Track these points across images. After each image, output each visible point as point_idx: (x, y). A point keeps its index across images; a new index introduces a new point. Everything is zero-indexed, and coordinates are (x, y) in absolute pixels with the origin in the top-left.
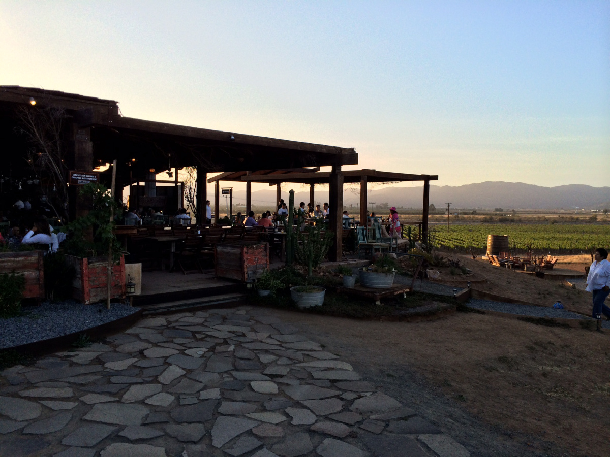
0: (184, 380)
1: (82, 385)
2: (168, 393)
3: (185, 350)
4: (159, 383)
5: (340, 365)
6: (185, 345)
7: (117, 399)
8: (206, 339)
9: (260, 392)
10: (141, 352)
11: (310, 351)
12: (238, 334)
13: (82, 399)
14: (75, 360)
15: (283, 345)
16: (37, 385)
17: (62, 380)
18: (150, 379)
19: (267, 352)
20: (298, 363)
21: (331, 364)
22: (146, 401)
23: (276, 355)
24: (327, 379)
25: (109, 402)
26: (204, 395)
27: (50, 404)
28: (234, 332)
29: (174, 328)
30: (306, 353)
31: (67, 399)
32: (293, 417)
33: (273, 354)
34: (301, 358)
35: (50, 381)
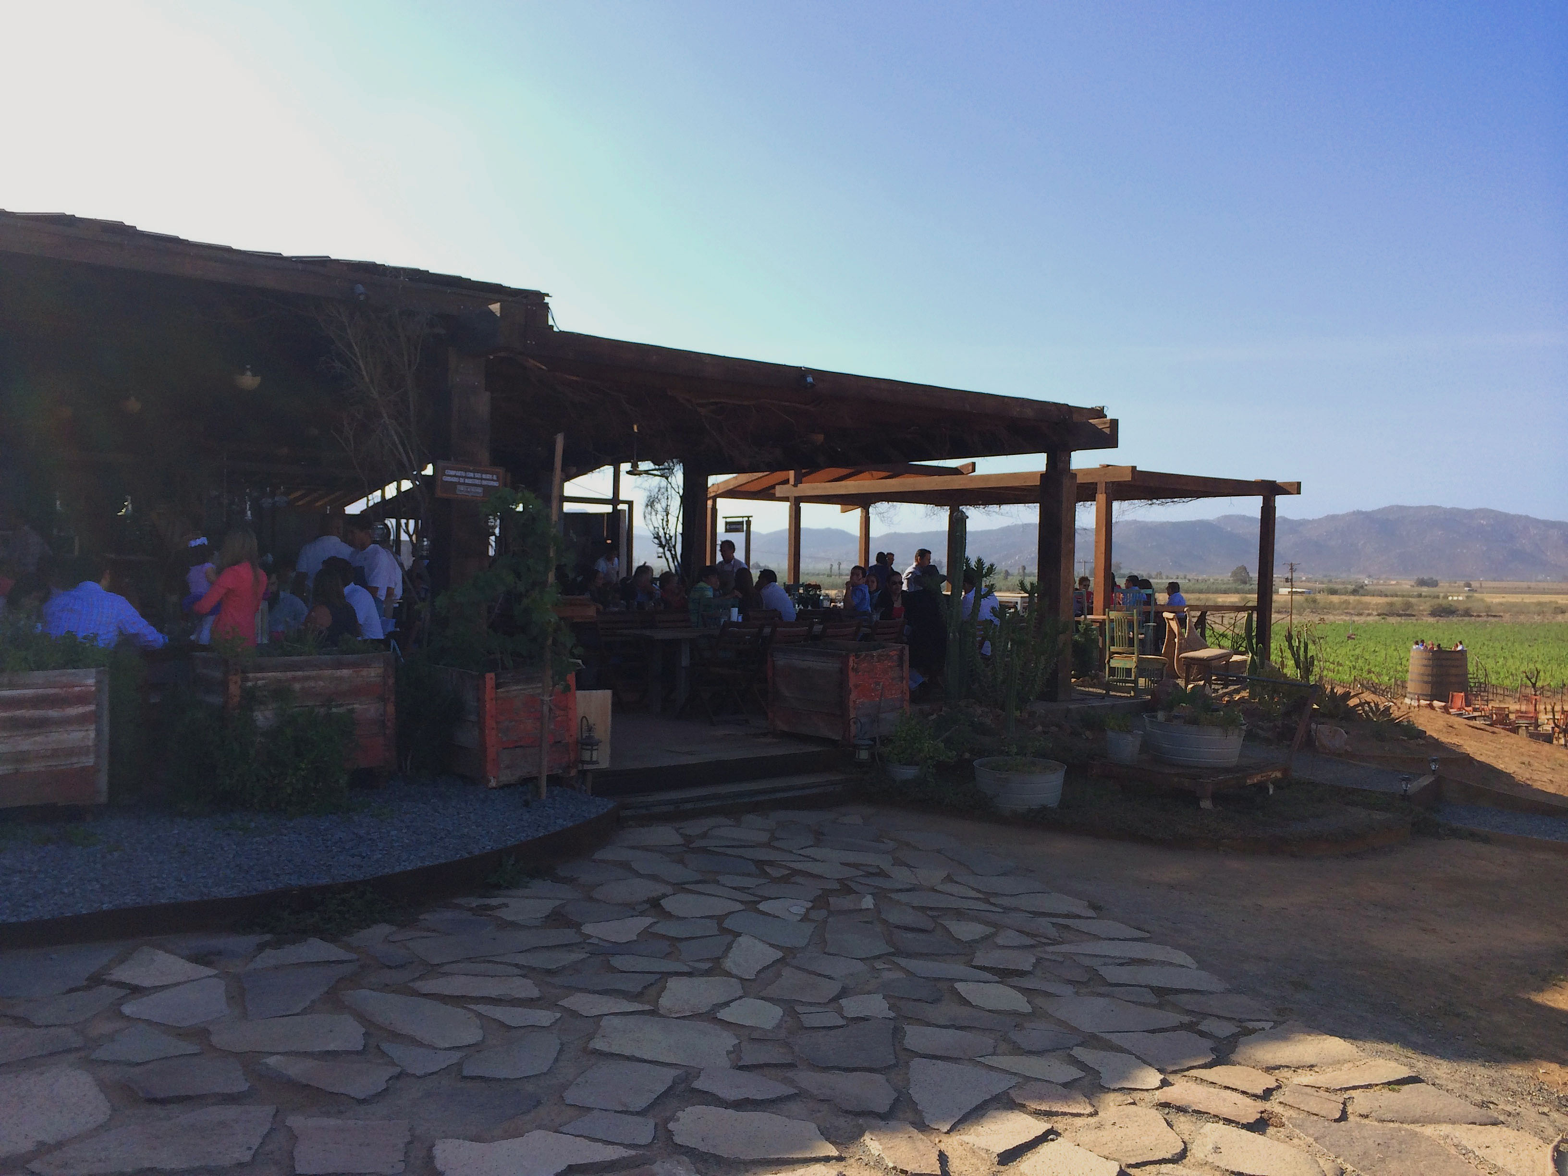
0: (786, 972)
1: (549, 972)
2: (762, 998)
3: (759, 902)
4: (729, 974)
5: (1158, 952)
6: (750, 891)
7: (647, 1007)
8: (793, 880)
9: (987, 1009)
10: (655, 904)
11: (1067, 916)
12: (871, 870)
13: (564, 1003)
14: (507, 915)
15: (992, 900)
16: (446, 968)
17: (498, 959)
18: (706, 966)
19: (959, 914)
20: (1049, 944)
21: (1138, 950)
22: (719, 1015)
23: (987, 923)
24: (1146, 986)
25: (632, 1013)
26: (852, 1006)
27: (498, 1013)
28: (856, 866)
29: (705, 850)
30: (1060, 921)
31: (529, 1003)
32: (1101, 1069)
33: (977, 920)
34: (1053, 932)
35: (469, 959)
